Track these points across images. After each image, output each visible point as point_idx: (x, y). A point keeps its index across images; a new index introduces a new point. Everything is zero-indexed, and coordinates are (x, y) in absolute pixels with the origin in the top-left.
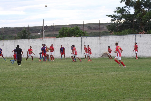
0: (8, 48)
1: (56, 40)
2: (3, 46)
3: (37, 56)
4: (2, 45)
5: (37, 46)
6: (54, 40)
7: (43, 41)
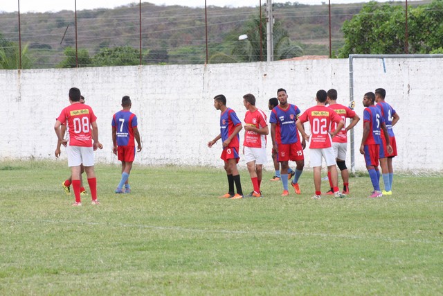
0: (42, 113)
1: (269, 75)
2: (19, 99)
3: (178, 156)
4: (16, 94)
5: (178, 105)
6: (260, 75)
7: (206, 80)
